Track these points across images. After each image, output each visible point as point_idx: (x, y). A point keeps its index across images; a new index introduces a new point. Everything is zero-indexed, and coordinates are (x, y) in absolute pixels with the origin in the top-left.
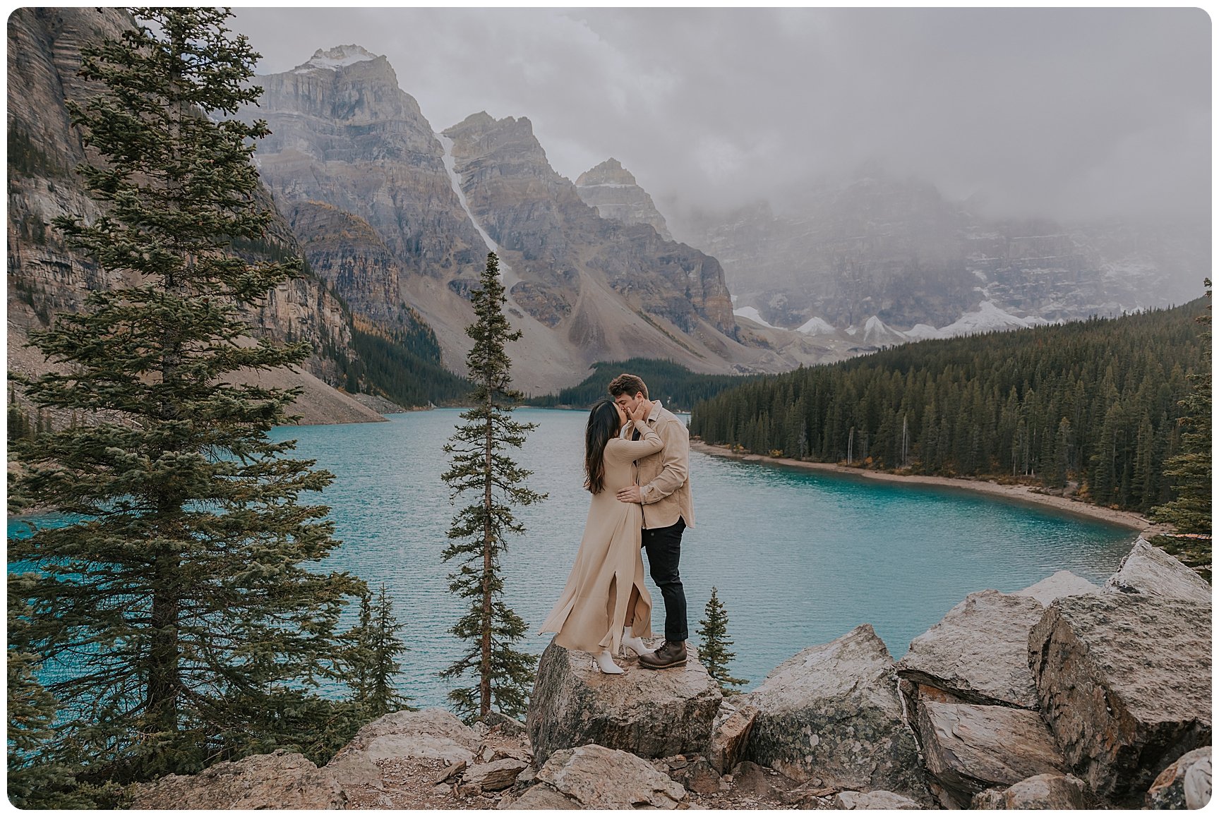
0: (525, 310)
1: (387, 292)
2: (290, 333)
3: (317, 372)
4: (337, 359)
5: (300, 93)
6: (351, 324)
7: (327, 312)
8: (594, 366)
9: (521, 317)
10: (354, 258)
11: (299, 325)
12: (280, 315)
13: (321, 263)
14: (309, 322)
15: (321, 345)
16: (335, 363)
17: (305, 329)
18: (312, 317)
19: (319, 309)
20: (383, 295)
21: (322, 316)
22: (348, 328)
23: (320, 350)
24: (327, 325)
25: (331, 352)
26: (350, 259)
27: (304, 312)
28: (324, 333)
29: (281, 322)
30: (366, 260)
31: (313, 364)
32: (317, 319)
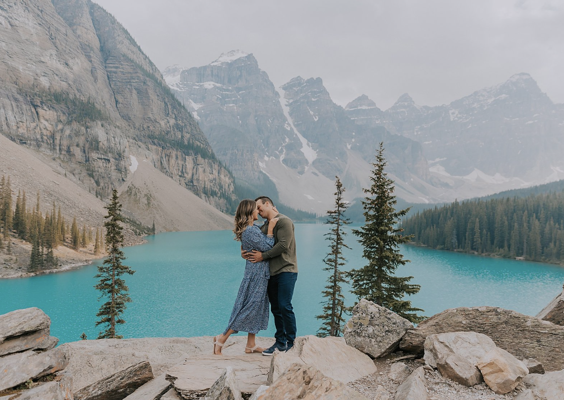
0: (320, 172)
1: (253, 166)
2: (205, 187)
3: (218, 206)
4: (227, 199)
5: (214, 74)
6: (234, 182)
7: (222, 176)
8: (354, 200)
9: (318, 176)
10: (237, 150)
11: (209, 183)
12: (200, 179)
13: (222, 153)
14: (214, 181)
15: (219, 192)
16: (225, 201)
17: (212, 185)
18: (215, 179)
19: (219, 176)
20: (251, 167)
21: (220, 179)
22: (232, 184)
23: (219, 195)
24: (222, 183)
25: (224, 196)
26: (236, 151)
27: (211, 177)
28: (221, 187)
29: (201, 182)
30: (243, 150)
31: (215, 202)
32: (218, 180)
